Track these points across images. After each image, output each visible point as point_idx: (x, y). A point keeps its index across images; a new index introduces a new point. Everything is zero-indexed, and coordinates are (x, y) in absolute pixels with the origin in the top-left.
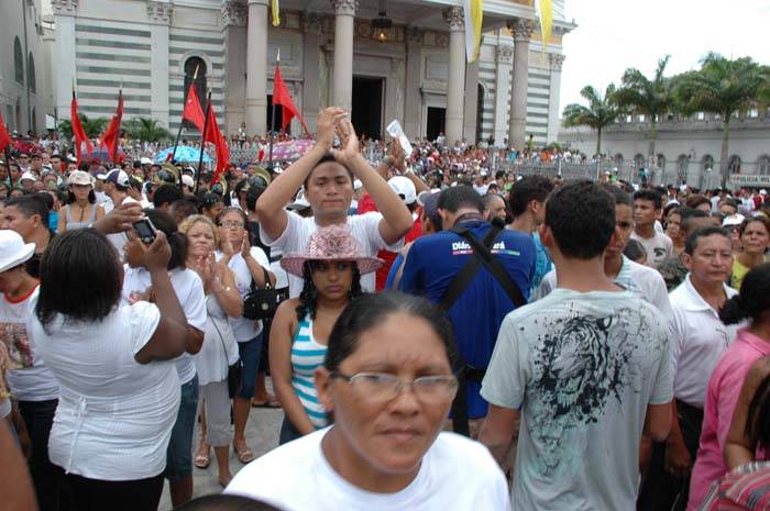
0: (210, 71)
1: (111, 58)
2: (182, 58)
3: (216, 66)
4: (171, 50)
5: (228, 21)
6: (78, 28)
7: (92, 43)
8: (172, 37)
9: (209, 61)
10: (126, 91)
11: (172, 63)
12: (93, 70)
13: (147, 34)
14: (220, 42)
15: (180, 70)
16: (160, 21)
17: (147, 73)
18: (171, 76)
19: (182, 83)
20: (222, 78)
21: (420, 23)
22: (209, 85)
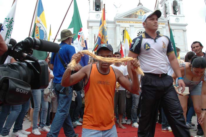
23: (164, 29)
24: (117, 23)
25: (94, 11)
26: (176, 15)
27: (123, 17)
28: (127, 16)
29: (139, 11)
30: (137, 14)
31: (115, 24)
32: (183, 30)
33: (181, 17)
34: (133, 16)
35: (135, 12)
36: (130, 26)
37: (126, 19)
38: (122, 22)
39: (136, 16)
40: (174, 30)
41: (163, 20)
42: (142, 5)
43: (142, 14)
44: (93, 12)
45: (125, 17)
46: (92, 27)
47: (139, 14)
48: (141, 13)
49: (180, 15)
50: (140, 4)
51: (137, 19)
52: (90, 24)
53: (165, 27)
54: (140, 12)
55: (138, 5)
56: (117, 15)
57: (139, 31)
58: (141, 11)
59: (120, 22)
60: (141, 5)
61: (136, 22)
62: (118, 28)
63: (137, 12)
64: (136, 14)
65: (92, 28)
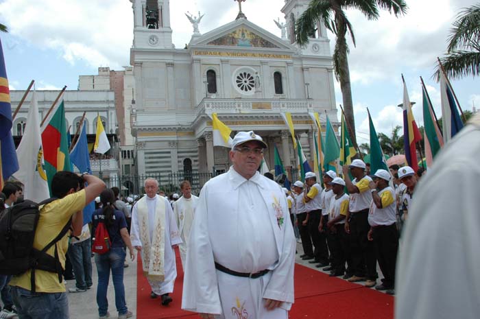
0: (193, 163)
1: (157, 162)
2: (182, 160)
3: (195, 161)
4: (178, 157)
5: (198, 145)
6: (146, 153)
7: (150, 158)
8: (178, 152)
9: (192, 159)
10: (161, 174)
11: (179, 162)
12: (151, 167)
13: (169, 152)
14: (196, 152)
15: (182, 164)
16: (174, 147)
17: (170, 167)
18: (179, 166)
19: (183, 169)
20: (198, 165)
21: (273, 135)
22: (193, 168)
23: (290, 68)
24: (195, 57)
25: (146, 28)
26: (314, 37)
27: (208, 44)
28: (215, 41)
29: (240, 30)
30: (236, 36)
31: (190, 56)
32: (328, 69)
33: (323, 41)
34: (228, 40)
35: (230, 32)
36: (222, 61)
37: (213, 46)
38: (205, 53)
39: (233, 41)
40: (310, 69)
41: (287, 50)
42: (246, 18)
43: (246, 37)
44: (143, 31)
45: (210, 43)
46: (141, 64)
47: (238, 36)
48: (243, 34)
49: (321, 39)
50: (241, 15)
51: (235, 47)
52: (138, 58)
53: (292, 63)
54: (241, 33)
55: (238, 18)
56: (195, 39)
57: (240, 72)
58: (243, 30)
59: (200, 53)
60: (243, 18)
61: (234, 54)
62: (196, 66)
63: (234, 32)
64: (233, 38)
65: (143, 65)
